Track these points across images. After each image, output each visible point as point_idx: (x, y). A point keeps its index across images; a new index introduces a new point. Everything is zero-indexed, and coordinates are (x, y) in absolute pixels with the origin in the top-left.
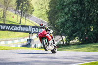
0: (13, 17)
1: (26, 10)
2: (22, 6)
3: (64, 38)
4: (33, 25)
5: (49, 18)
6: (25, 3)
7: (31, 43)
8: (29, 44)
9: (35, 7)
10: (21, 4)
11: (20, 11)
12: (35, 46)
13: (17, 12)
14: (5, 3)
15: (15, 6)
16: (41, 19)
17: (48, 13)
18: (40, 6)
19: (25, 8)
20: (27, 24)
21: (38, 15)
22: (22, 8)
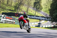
0: (32, 11)
1: (38, 8)
2: (37, 6)
4: (42, 16)
6: (38, 4)
8: (39, 25)
9: (43, 7)
10: (36, 5)
11: (35, 8)
12: (42, 27)
13: (34, 9)
14: (28, 4)
15: (33, 6)
16: (46, 13)
17: (50, 10)
18: (46, 6)
19: (38, 7)
20: (38, 15)
21: (45, 11)
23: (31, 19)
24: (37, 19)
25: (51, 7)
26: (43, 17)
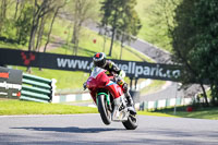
0: (95, 41)
1: (124, 27)
2: (115, 16)
3: (208, 89)
4: (139, 60)
5: (175, 44)
6: (121, 9)
7: (134, 99)
9: (145, 19)
10: (113, 12)
11: (110, 27)
12: (142, 107)
13: (103, 31)
14: (78, 9)
15: (100, 16)
16: (156, 46)
17: (172, 33)
18: (155, 18)
19: (121, 20)
20: (124, 58)
21: (150, 38)
22: (115, 20)
25: (177, 18)
26: (144, 64)
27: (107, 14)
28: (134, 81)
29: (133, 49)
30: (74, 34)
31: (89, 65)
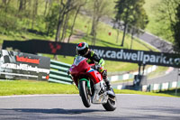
0: (110, 34)
1: (134, 22)
2: (127, 13)
4: (147, 50)
5: (176, 37)
6: (132, 7)
7: (142, 83)
8: (138, 84)
9: (151, 16)
10: (125, 10)
11: (122, 22)
12: (149, 89)
13: (117, 25)
14: (96, 7)
15: (114, 12)
16: (161, 38)
17: (174, 27)
18: (160, 14)
19: (132, 17)
20: (134, 48)
21: (156, 32)
22: (127, 17)
23: (109, 62)
24: (131, 61)
25: (178, 15)
26: (150, 53)
27: (120, 12)
28: (142, 67)
29: (141, 41)
30: (93, 27)
31: (105, 53)
